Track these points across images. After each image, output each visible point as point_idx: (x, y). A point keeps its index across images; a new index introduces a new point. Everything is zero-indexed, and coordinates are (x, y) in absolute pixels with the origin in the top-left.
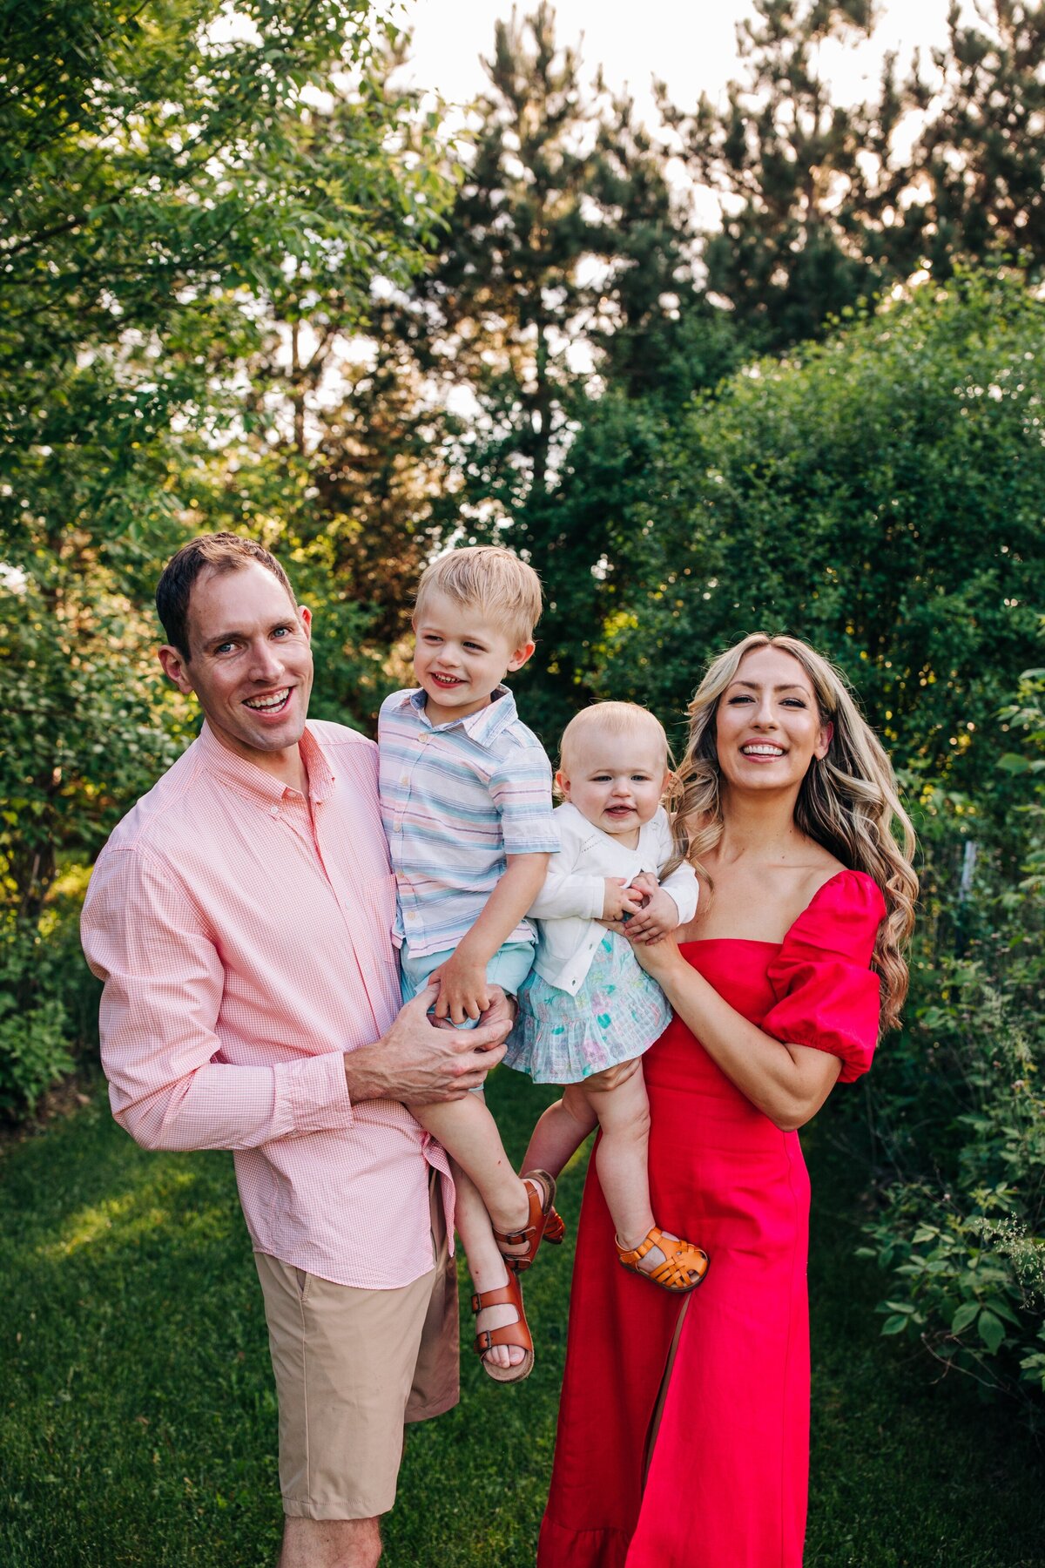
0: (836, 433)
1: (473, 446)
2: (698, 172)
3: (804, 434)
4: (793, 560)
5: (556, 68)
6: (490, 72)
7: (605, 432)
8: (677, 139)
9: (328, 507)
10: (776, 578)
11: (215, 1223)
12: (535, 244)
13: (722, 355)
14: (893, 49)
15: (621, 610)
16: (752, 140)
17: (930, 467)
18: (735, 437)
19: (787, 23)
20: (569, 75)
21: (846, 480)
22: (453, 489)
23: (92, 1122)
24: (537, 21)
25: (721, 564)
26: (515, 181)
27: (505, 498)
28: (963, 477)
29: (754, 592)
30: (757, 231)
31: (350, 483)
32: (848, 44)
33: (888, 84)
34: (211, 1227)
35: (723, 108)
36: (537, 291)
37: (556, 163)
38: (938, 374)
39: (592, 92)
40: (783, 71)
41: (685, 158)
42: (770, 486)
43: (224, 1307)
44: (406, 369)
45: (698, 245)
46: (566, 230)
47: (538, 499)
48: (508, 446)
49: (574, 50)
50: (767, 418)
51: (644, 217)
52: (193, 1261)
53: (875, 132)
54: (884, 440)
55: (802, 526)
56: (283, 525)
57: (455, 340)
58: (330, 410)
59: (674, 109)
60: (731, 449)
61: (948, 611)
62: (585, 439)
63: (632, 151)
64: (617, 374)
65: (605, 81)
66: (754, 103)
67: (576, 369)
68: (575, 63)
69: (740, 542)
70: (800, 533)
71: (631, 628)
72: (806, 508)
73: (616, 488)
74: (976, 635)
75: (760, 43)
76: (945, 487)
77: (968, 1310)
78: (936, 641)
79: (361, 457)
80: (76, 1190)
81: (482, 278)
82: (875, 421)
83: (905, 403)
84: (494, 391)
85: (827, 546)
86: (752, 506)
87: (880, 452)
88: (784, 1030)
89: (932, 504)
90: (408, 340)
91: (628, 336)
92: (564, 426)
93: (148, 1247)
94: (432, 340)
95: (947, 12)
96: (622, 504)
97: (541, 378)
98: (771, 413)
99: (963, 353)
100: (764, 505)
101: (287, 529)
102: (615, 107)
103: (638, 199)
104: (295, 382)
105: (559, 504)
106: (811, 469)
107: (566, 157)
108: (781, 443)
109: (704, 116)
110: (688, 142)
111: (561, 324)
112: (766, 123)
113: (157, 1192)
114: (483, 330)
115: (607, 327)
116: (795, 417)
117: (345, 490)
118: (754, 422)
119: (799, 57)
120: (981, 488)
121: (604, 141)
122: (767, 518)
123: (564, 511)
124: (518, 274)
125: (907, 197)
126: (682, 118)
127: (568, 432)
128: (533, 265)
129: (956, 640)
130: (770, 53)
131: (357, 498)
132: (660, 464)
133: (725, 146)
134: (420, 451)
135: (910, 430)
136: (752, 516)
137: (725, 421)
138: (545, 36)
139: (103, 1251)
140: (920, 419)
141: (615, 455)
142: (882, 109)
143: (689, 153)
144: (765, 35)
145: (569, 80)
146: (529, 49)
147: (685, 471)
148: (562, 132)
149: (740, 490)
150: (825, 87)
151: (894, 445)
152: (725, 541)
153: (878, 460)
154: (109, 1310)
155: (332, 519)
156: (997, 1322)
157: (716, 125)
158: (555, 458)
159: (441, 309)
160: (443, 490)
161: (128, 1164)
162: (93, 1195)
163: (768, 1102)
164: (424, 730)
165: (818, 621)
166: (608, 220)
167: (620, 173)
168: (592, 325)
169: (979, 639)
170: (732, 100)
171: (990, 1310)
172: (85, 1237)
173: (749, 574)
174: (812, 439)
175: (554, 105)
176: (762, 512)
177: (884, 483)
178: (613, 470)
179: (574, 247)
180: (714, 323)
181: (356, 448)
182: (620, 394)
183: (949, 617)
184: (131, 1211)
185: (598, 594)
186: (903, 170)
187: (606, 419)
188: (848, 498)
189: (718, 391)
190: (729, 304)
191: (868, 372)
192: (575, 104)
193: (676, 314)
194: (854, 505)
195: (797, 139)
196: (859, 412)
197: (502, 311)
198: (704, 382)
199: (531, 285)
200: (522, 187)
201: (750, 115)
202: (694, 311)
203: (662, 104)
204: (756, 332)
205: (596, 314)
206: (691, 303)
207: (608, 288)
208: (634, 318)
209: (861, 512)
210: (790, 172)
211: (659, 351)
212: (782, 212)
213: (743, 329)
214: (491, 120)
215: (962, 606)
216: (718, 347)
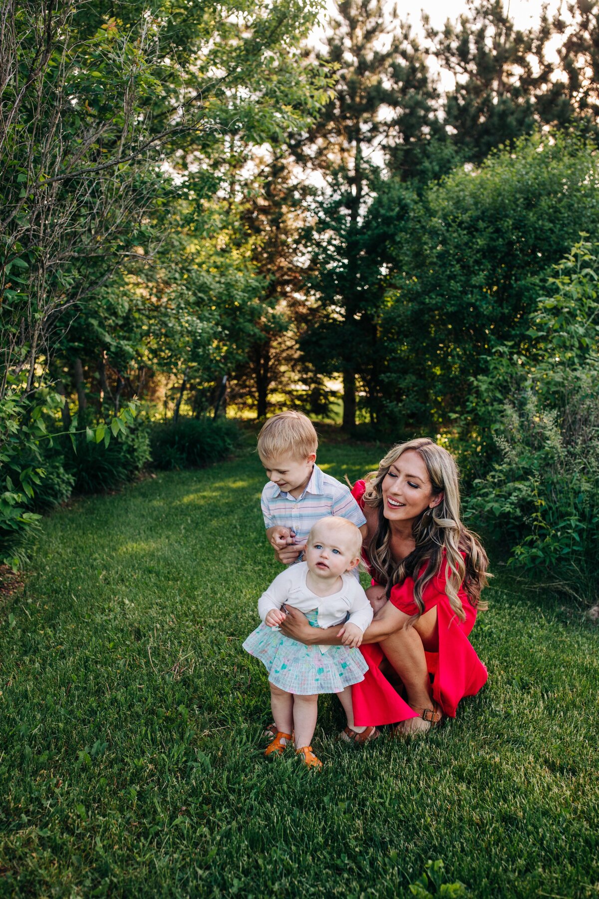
0: (489, 204)
1: (322, 203)
2: (444, 62)
3: (476, 204)
4: (467, 259)
5: (372, 5)
7: (388, 199)
8: (433, 45)
10: (458, 267)
12: (358, 99)
13: (449, 161)
16: (473, 48)
17: (529, 220)
18: (446, 203)
20: (380, 9)
21: (492, 225)
22: (310, 224)
25: (435, 260)
26: (349, 65)
27: (337, 230)
28: (543, 225)
29: (448, 273)
30: (473, 94)
31: (258, 220)
33: (544, 19)
35: (458, 29)
36: (358, 123)
37: (370, 57)
38: (536, 179)
39: (391, 18)
40: (490, 11)
41: (437, 55)
42: (459, 226)
44: (288, 161)
45: (442, 100)
46: (374, 94)
47: (353, 230)
48: (338, 204)
50: (460, 195)
51: (414, 87)
53: (536, 44)
54: (510, 207)
55: (471, 244)
56: (228, 239)
57: (314, 147)
58: (248, 182)
59: (432, 29)
60: (443, 209)
62: (378, 202)
63: (410, 51)
64: (396, 169)
65: (398, 12)
66: (476, 27)
67: (375, 165)
70: (470, 248)
72: (474, 237)
73: (392, 226)
76: (535, 229)
78: (526, 297)
79: (265, 207)
82: (507, 198)
83: (520, 191)
84: (335, 174)
85: (482, 253)
86: (451, 235)
87: (508, 213)
90: (289, 146)
91: (402, 150)
92: (367, 194)
94: (303, 147)
96: (395, 234)
97: (357, 168)
98: (461, 193)
100: (455, 235)
101: (229, 241)
102: (402, 27)
103: (411, 78)
105: (364, 234)
106: (478, 219)
107: (376, 53)
108: (465, 207)
109: (448, 33)
110: (438, 47)
111: (369, 141)
112: (481, 35)
114: (330, 143)
115: (392, 142)
116: (473, 195)
118: (454, 197)
119: (498, 4)
120: (551, 230)
121: (395, 46)
122: (456, 240)
123: (366, 237)
124: (348, 115)
126: (436, 34)
127: (370, 198)
128: (357, 111)
131: (263, 228)
132: (412, 214)
133: (458, 49)
134: (295, 204)
135: (522, 203)
137: (442, 196)
140: (526, 199)
141: (393, 210)
142: (541, 32)
143: (439, 53)
145: (379, 12)
147: (423, 218)
148: (374, 39)
149: (446, 228)
150: (511, 21)
151: (514, 210)
153: (507, 216)
157: (454, 38)
158: (363, 210)
160: (305, 225)
166: (395, 86)
167: (403, 63)
168: (384, 142)
170: (463, 25)
173: (447, 265)
174: (479, 206)
175: (370, 26)
176: (455, 238)
177: (508, 227)
178: (391, 217)
179: (377, 102)
181: (262, 202)
182: (397, 179)
186: (550, 64)
187: (389, 191)
188: (492, 233)
189: (441, 181)
190: (455, 132)
191: (504, 177)
192: (382, 24)
193: (428, 137)
194: (495, 236)
195: (496, 45)
196: (499, 195)
197: (339, 133)
198: (437, 176)
199: (355, 121)
200: (352, 69)
201: (472, 33)
202: (436, 137)
203: (426, 26)
204: (467, 150)
205: (387, 136)
206: (435, 134)
207: (394, 123)
208: (406, 139)
209: (498, 239)
210: (491, 63)
211: (417, 158)
212: (487, 84)
213: (460, 148)
214: (337, 32)
215: (537, 281)
216: (447, 157)
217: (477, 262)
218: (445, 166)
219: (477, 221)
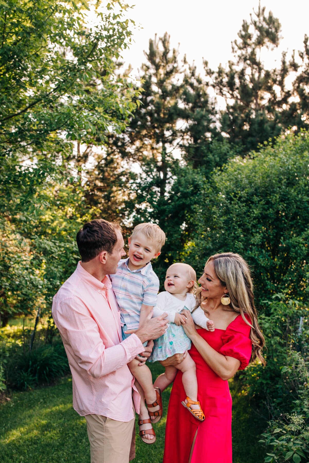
0: (260, 183)
1: (140, 184)
2: (218, 91)
3: (250, 183)
4: (246, 224)
5: (170, 55)
6: (147, 57)
7: (185, 180)
8: (211, 80)
9: (90, 204)
10: (240, 230)
11: (54, 435)
12: (162, 115)
13: (225, 154)
14: (286, 51)
15: (189, 241)
16: (237, 81)
17: (291, 195)
18: (228, 183)
19: (249, 41)
20: (175, 58)
21: (264, 199)
22: (133, 198)
23: (12, 406)
24: (163, 39)
25: (222, 225)
26: (155, 93)
27: (151, 202)
28: (302, 198)
29: (233, 235)
30: (238, 112)
31: (97, 195)
32: (270, 49)
33: (284, 63)
34: (53, 436)
35: (227, 70)
36: (162, 131)
37: (169, 87)
38: (294, 165)
39: (182, 63)
40: (248, 57)
41: (214, 86)
42: (239, 200)
43: (59, 458)
44: (116, 157)
45: (218, 116)
46: (172, 111)
47: (162, 202)
48: (152, 184)
49: (176, 49)
50: (238, 178)
51: (200, 107)
52: (48, 445)
53: (279, 78)
54: (276, 185)
55: (249, 213)
56: (74, 210)
57: (134, 147)
58: (90, 170)
59: (210, 70)
60: (226, 188)
61: (296, 242)
62: (179, 183)
63: (196, 84)
64: (189, 160)
65: (187, 60)
66: (238, 68)
67: (175, 158)
68: (176, 54)
69: (229, 218)
70: (248, 216)
71: (193, 246)
72: (250, 207)
73: (188, 199)
74: (306, 250)
75: (240, 48)
76: (296, 201)
77: (290, 453)
79: (101, 186)
80: (9, 425)
81: (144, 126)
82: (274, 179)
83: (283, 174)
84: (148, 165)
85: (257, 220)
86: (233, 207)
87: (275, 189)
88: (225, 352)
89: (292, 207)
90: (118, 147)
91: (193, 147)
92: (171, 177)
93: (33, 441)
94: (126, 147)
95: (304, 40)
96: (191, 205)
97: (163, 160)
98: (239, 176)
99: (302, 157)
100: (236, 206)
101: (75, 211)
102: (190, 69)
103: (197, 101)
104: (78, 161)
105: (169, 204)
107: (173, 86)
108: (242, 186)
109: (220, 72)
110: (215, 81)
111: (171, 142)
112: (242, 74)
113: (35, 426)
114: (144, 144)
115: (186, 143)
116: (248, 177)
117: (95, 198)
118: (234, 179)
119: (253, 53)
121: (186, 81)
122: (237, 211)
123: (171, 206)
124: (156, 125)
125: (291, 100)
126: (213, 73)
127: (173, 179)
128: (161, 123)
129: (299, 251)
130: (244, 52)
131: (100, 201)
132: (203, 192)
133: (228, 83)
134: (122, 185)
135: (285, 182)
136: (233, 210)
137: (224, 178)
138: (166, 44)
139: (19, 442)
140: (288, 179)
141: (188, 188)
142: (282, 70)
143: (215, 85)
144: (241, 46)
145: (174, 59)
146: (161, 49)
147: (211, 194)
148: (172, 77)
149: (229, 201)
150: (262, 63)
151: (279, 187)
152: (224, 218)
153: (274, 192)
154: (23, 458)
155: (91, 208)
156: (299, 457)
157: (225, 76)
158: (168, 188)
159: (129, 137)
160: (129, 198)
161: (25, 418)
162: (14, 426)
163: (219, 371)
164: (129, 272)
165: (253, 245)
166: (187, 107)
167: (192, 91)
168: (181, 143)
169: (306, 251)
170: (230, 67)
171: (297, 453)
172: (13, 438)
173: (232, 229)
174: (253, 185)
175: (169, 68)
176: (236, 209)
177: (276, 200)
178: (187, 193)
179: (175, 117)
180: (223, 144)
181: (99, 184)
182: (191, 167)
183: (297, 244)
184: (27, 431)
185: (182, 235)
186: (289, 91)
187: (186, 175)
188: (264, 205)
189: (222, 168)
190: (228, 136)
191: (271, 163)
192: (176, 67)
193: (210, 139)
194: (266, 207)
195: (252, 80)
196: (268, 176)
197: (150, 137)
198: (218, 164)
199: (160, 129)
200: (158, 96)
201: (236, 72)
202: (216, 138)
203: (206, 68)
204: (237, 147)
205: (183, 139)
206: (215, 137)
207: (187, 131)
208: (195, 141)
209: (268, 209)
210: (250, 91)
211: (204, 153)
212: (247, 105)
213: (232, 145)
214: (147, 73)
215: (301, 240)
216: (224, 151)
217: (254, 226)
218: (223, 158)
219: (253, 196)
